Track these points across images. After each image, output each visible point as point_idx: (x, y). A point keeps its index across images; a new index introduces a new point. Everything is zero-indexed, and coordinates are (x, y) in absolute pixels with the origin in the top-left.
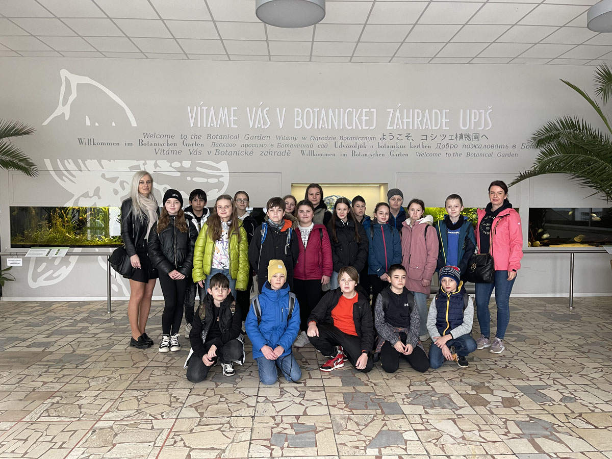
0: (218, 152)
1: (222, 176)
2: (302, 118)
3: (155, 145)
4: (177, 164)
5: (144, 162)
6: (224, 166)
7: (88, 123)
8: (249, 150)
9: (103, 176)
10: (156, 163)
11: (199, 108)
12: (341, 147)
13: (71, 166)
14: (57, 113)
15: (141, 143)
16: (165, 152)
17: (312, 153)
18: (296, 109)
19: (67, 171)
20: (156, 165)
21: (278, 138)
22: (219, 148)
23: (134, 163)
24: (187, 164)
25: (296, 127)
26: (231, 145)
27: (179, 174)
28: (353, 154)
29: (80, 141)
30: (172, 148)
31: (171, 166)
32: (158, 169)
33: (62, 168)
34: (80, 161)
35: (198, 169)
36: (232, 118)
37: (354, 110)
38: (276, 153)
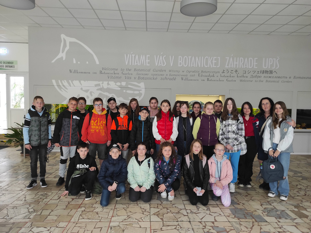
0: (139, 78)
1: (141, 90)
2: (182, 61)
3: (108, 73)
4: (119, 84)
5: (102, 82)
6: (142, 85)
7: (75, 62)
8: (155, 77)
9: (82, 89)
10: (108, 83)
11: (131, 55)
12: (202, 76)
13: (65, 83)
14: (59, 56)
15: (101, 72)
17: (187, 79)
18: (179, 57)
19: (64, 86)
20: (108, 84)
21: (170, 71)
22: (140, 76)
23: (97, 83)
24: (124, 84)
25: (179, 66)
26: (146, 74)
27: (120, 89)
28: (208, 80)
29: (71, 71)
30: (117, 75)
31: (116, 84)
32: (109, 86)
33: (61, 84)
34: (70, 81)
35: (129, 86)
36: (147, 61)
37: (209, 57)
38: (169, 79)
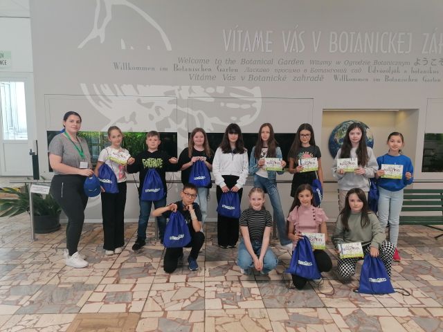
0: (251, 78)
1: (255, 102)
2: (338, 42)
3: (190, 70)
4: (211, 90)
5: (178, 87)
6: (257, 91)
7: (123, 47)
8: (282, 75)
9: (139, 101)
10: (190, 88)
11: (234, 32)
12: (374, 72)
13: (107, 91)
14: (92, 35)
15: (176, 68)
16: (199, 78)
17: (345, 79)
18: (332, 33)
19: (104, 96)
20: (191, 91)
21: (312, 62)
22: (252, 73)
23: (169, 88)
24: (221, 90)
25: (331, 51)
26: (264, 70)
27: (212, 100)
28: (387, 79)
29: (116, 66)
30: (207, 73)
31: (205, 91)
32: (192, 95)
33: (98, 93)
34: (115, 85)
35: (232, 95)
36: (267, 42)
37: (391, 34)
38: (309, 79)
